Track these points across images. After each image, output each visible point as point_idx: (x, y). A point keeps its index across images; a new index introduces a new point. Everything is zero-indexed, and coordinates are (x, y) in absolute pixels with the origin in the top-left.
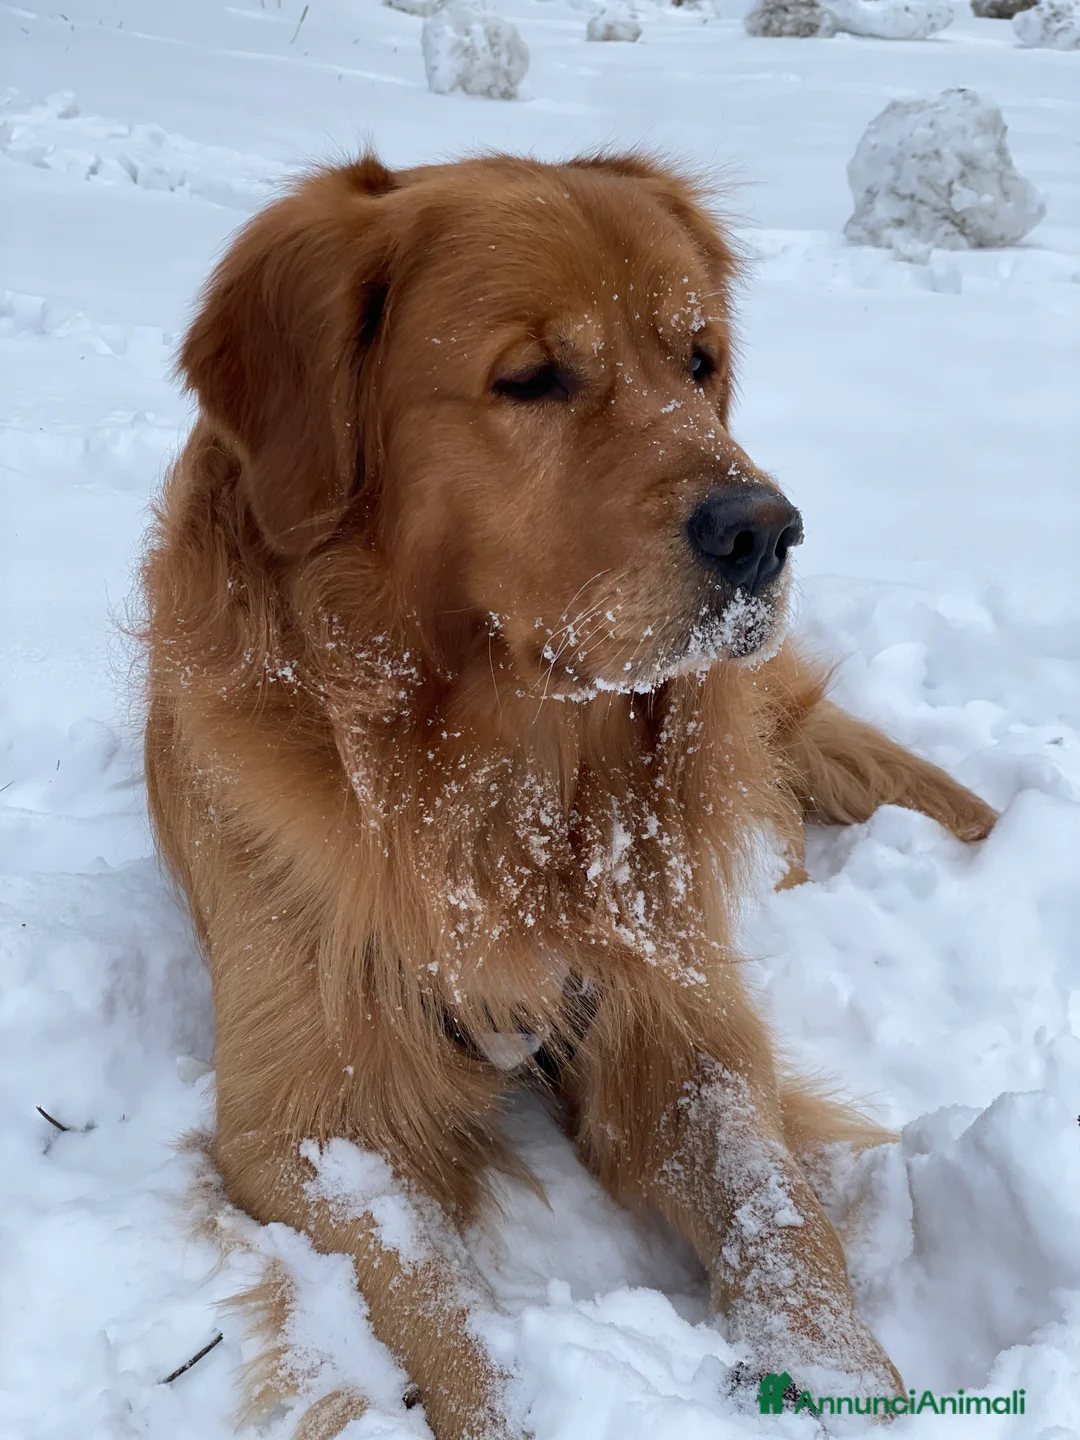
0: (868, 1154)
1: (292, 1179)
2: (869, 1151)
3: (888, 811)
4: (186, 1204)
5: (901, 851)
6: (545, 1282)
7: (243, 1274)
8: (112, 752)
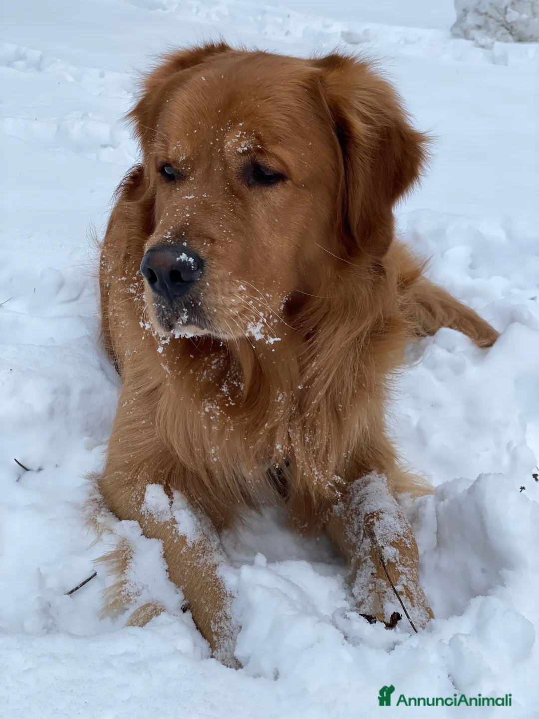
0: (418, 500)
1: (138, 498)
2: (419, 498)
3: (445, 331)
4: (84, 508)
5: (449, 351)
6: (255, 554)
7: (108, 545)
8: (61, 285)
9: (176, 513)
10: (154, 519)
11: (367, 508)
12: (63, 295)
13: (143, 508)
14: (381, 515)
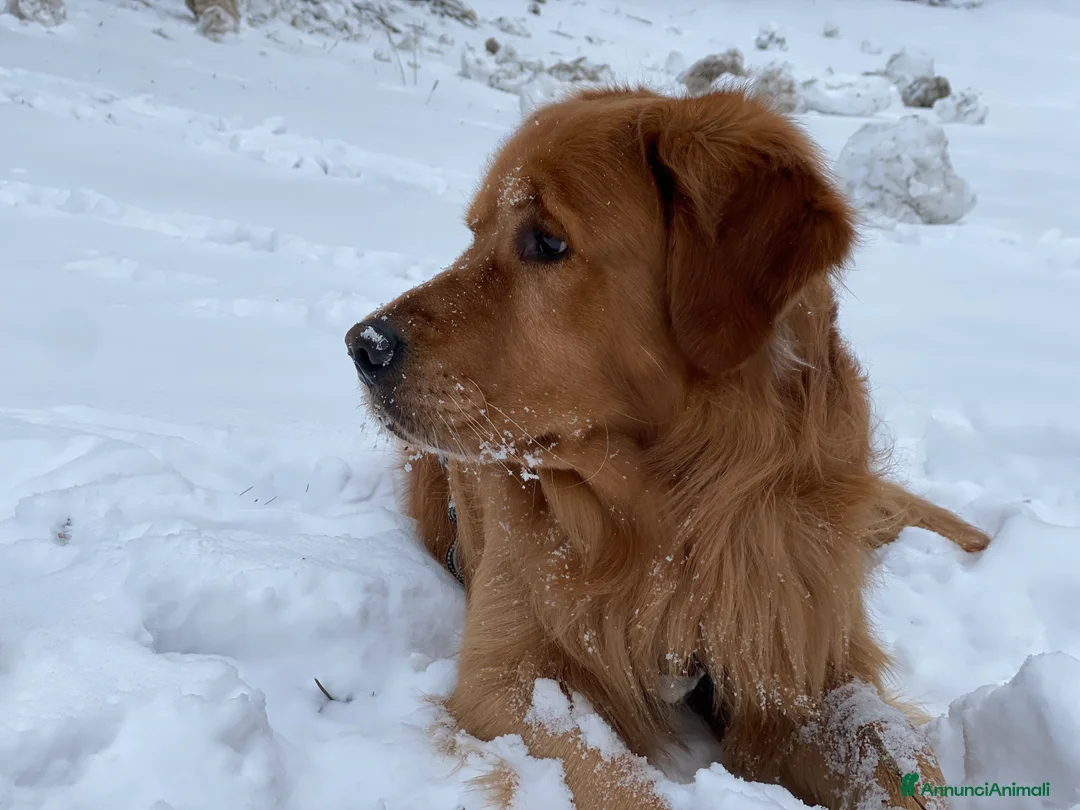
1: (520, 703)
3: (912, 531)
4: (430, 734)
5: (925, 552)
8: (347, 478)
9: (578, 721)
10: (546, 730)
11: (860, 720)
12: (350, 492)
13: (529, 715)
14: (883, 725)
